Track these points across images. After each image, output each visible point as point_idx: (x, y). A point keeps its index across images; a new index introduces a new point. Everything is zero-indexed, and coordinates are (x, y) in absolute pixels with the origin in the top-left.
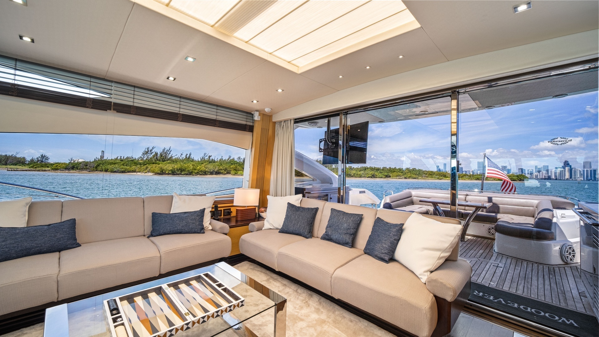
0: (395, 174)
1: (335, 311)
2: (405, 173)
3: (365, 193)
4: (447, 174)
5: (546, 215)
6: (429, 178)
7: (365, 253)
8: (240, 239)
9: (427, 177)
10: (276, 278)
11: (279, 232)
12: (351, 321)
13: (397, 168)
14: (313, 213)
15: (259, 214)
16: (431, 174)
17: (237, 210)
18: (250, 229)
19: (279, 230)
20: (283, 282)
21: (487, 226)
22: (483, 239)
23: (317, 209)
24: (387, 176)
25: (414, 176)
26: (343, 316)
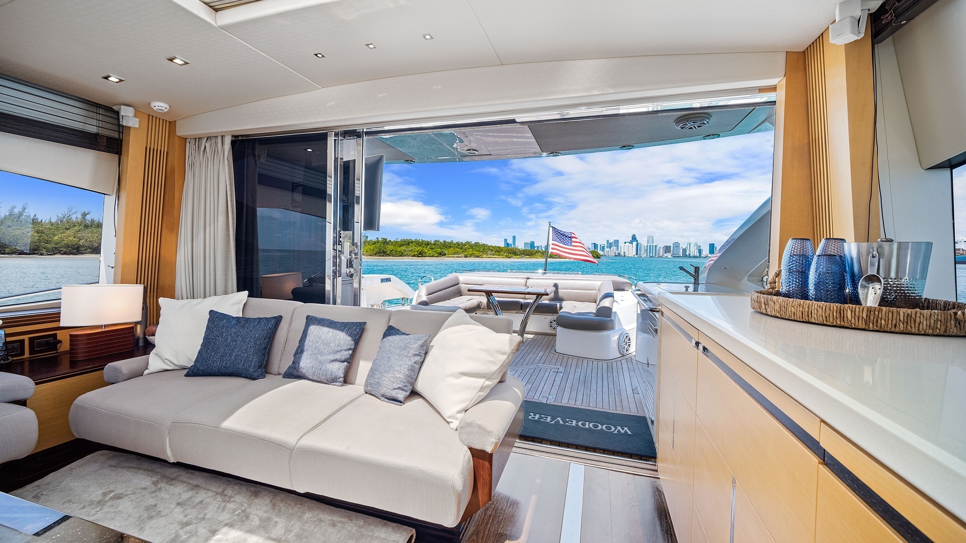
0: (451, 250)
1: (304, 513)
2: (465, 250)
3: (390, 281)
4: (517, 251)
5: (606, 303)
6: (495, 256)
7: (366, 393)
8: (73, 406)
9: (493, 255)
10: (175, 475)
11: (186, 376)
12: (334, 525)
13: (455, 242)
14: (270, 328)
15: (146, 340)
16: (497, 251)
17: (71, 336)
18: (106, 378)
19: (186, 371)
20: (191, 482)
21: (550, 317)
22: (544, 336)
23: (278, 319)
24: (441, 254)
25: (477, 253)
26: (318, 519)
